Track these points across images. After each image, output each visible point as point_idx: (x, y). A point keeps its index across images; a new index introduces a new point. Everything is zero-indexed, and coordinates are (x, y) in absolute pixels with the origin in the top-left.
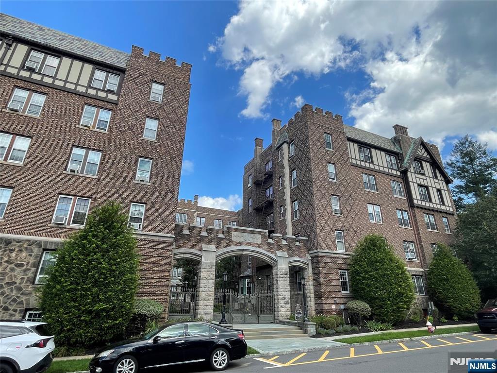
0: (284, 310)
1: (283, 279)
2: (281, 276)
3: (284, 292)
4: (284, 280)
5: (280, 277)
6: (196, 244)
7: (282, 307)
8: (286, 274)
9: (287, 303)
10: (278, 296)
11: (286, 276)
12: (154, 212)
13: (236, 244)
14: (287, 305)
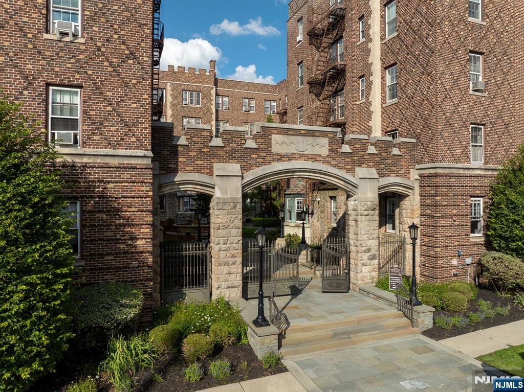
0: (367, 270)
1: (368, 218)
2: (365, 213)
3: (369, 240)
6: (201, 162)
8: (374, 209)
9: (373, 258)
10: (357, 246)
11: (372, 212)
12: (102, 106)
13: (281, 158)
14: (373, 262)
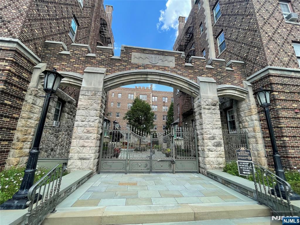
0: (213, 156)
1: (210, 111)
2: (207, 107)
3: (213, 129)
4: (211, 113)
5: (204, 109)
6: (78, 66)
7: (209, 150)
8: (215, 105)
9: (218, 145)
10: (202, 134)
11: (214, 107)
13: (138, 67)
14: (219, 148)
